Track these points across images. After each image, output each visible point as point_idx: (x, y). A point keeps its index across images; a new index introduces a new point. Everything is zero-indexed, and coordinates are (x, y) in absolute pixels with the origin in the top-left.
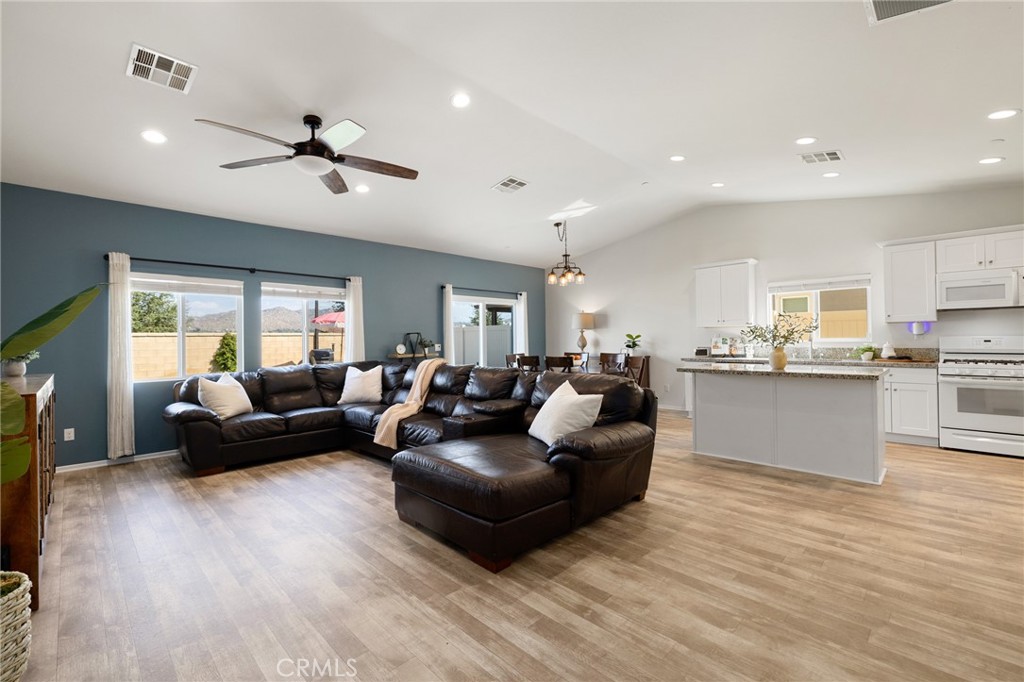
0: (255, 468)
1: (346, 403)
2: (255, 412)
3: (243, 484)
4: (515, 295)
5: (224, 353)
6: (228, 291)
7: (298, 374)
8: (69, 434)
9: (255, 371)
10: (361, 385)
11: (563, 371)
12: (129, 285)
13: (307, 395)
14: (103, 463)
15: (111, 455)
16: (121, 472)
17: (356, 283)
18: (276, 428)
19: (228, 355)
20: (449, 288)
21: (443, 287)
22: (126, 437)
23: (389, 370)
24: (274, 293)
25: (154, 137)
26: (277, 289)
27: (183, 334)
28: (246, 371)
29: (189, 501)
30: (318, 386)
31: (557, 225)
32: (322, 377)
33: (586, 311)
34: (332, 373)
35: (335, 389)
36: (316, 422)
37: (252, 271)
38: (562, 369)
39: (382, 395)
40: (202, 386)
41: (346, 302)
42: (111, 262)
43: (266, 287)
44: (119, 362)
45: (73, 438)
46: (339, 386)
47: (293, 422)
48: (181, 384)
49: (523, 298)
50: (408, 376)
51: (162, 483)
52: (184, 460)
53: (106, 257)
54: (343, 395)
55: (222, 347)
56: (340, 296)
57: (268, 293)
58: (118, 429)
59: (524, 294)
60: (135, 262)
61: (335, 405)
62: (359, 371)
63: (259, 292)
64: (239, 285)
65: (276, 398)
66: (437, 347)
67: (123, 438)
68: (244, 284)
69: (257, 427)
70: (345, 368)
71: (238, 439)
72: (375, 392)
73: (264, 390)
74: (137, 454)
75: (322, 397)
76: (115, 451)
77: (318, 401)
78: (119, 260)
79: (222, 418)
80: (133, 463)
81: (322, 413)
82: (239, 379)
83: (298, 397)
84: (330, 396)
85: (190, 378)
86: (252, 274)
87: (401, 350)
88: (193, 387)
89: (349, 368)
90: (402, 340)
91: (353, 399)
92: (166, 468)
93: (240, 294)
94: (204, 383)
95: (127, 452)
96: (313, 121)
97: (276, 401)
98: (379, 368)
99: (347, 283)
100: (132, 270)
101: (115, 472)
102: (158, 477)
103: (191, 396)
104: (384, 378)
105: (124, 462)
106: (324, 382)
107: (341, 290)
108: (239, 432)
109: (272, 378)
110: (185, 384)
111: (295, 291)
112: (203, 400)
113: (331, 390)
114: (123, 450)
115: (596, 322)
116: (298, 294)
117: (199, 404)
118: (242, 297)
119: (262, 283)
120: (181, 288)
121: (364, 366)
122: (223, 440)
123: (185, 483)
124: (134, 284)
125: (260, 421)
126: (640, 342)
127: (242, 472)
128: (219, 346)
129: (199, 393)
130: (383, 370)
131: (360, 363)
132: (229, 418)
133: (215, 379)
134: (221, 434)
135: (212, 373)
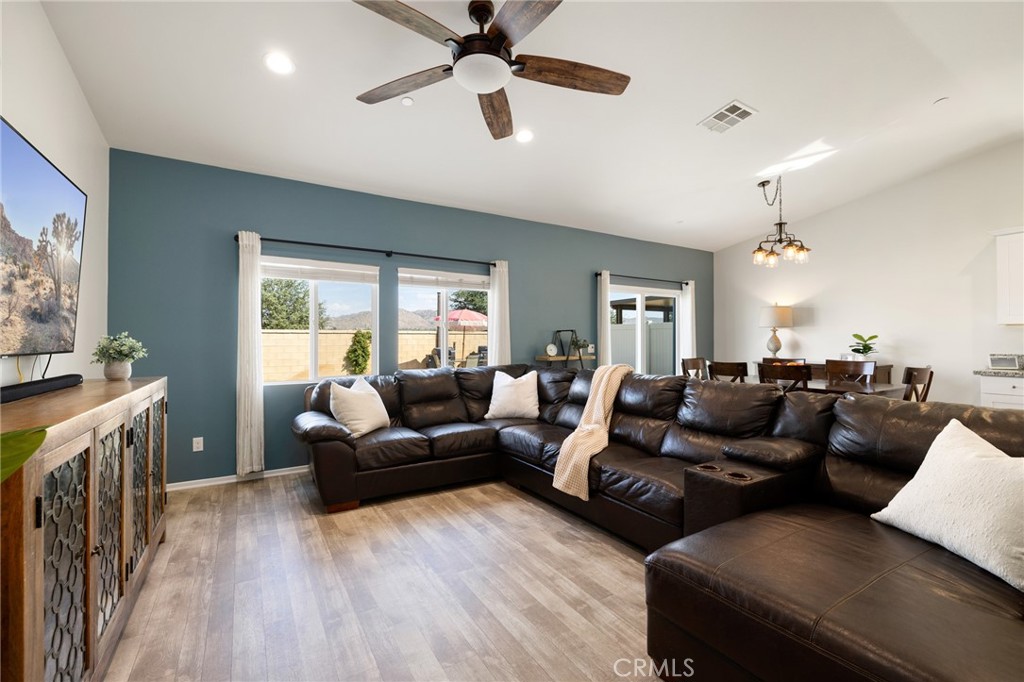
0: (394, 504)
1: (497, 419)
2: (393, 428)
4: (679, 285)
5: (356, 350)
6: (363, 278)
7: (439, 379)
8: (198, 444)
9: (392, 375)
10: (514, 395)
11: (733, 381)
12: (259, 271)
13: (450, 405)
14: (232, 479)
15: (239, 470)
16: (248, 492)
17: (502, 269)
18: (420, 452)
19: (360, 352)
20: (606, 275)
21: (598, 275)
22: (255, 450)
23: (547, 378)
24: (412, 281)
26: (415, 276)
27: (316, 331)
28: (381, 374)
30: (461, 394)
31: (763, 184)
32: (467, 383)
33: (779, 305)
34: (477, 378)
35: (480, 399)
36: (465, 444)
37: (389, 254)
38: (732, 377)
39: (540, 409)
40: (335, 394)
41: (489, 292)
42: (240, 242)
43: (403, 273)
44: (249, 363)
45: (202, 449)
46: (486, 396)
47: (439, 445)
48: (313, 388)
49: (690, 289)
50: (577, 387)
51: (287, 520)
52: (314, 482)
53: (236, 238)
54: (491, 407)
55: (354, 344)
56: (483, 284)
57: (406, 281)
58: (247, 440)
59: (692, 283)
60: (264, 242)
61: (484, 421)
62: (510, 378)
63: (395, 280)
64: (374, 271)
65: (414, 409)
66: (591, 349)
67: (251, 451)
68: (380, 270)
69: (397, 449)
70: (492, 372)
71: (374, 464)
72: (530, 405)
73: (402, 399)
74: (266, 469)
75: (467, 409)
76: (244, 466)
77: (463, 415)
78: (249, 240)
79: (355, 435)
80: (262, 479)
81: (472, 432)
82: (374, 384)
83: (440, 409)
84: (474, 407)
85: (321, 382)
86: (389, 258)
87: (552, 350)
88: (325, 390)
89: (497, 372)
90: (551, 340)
91: (504, 413)
92: (294, 493)
93: (374, 282)
94: (336, 390)
95: (256, 468)
97: (415, 412)
98: (532, 375)
99: (491, 267)
100: (262, 254)
101: (242, 492)
103: (322, 406)
104: (540, 388)
105: (253, 480)
106: (468, 390)
107: (484, 278)
108: (375, 454)
109: (410, 383)
110: (316, 389)
111: (434, 278)
112: (335, 411)
113: (477, 400)
114: (252, 465)
115: (797, 317)
116: (437, 283)
117: (329, 415)
118: (378, 285)
119: (400, 269)
120: (314, 275)
121: (516, 371)
122: (358, 468)
124: (265, 270)
125: (399, 442)
126: (875, 344)
128: (351, 343)
129: (331, 402)
130: (538, 377)
131: (508, 367)
132: (364, 436)
133: (348, 384)
134: (355, 458)
135: (345, 376)
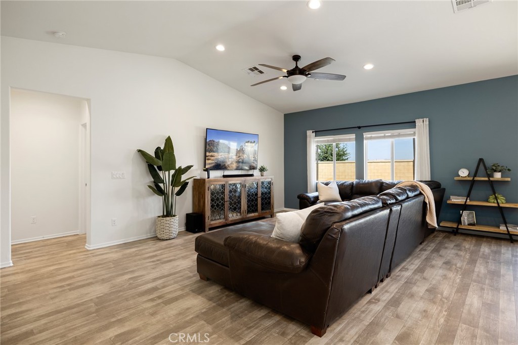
6: (350, 140)
24: (371, 138)
26: (373, 135)
37: (359, 128)
41: (416, 138)
43: (366, 135)
53: (306, 133)
63: (362, 139)
64: (353, 136)
68: (355, 135)
86: (359, 129)
87: (464, 173)
93: (354, 141)
96: (296, 58)
111: (383, 135)
116: (385, 137)
119: (364, 134)
124: (316, 142)
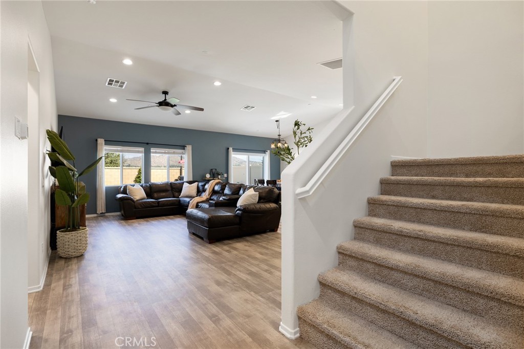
1: (182, 197)
2: (147, 199)
3: (141, 223)
4: (264, 152)
5: (138, 177)
6: (138, 152)
9: (148, 183)
10: (188, 189)
12: (104, 150)
13: (167, 193)
14: (95, 215)
16: (102, 218)
17: (189, 148)
18: (154, 205)
20: (231, 149)
21: (228, 149)
23: (200, 184)
24: (156, 153)
25: (113, 100)
26: (157, 151)
27: (122, 168)
28: (144, 183)
29: (124, 226)
30: (172, 190)
31: (277, 121)
32: (174, 186)
34: (178, 185)
35: (179, 191)
39: (196, 193)
40: (129, 188)
41: (185, 156)
42: (98, 142)
43: (152, 150)
44: (101, 179)
47: (161, 203)
48: (121, 187)
49: (268, 153)
50: (206, 186)
52: (122, 215)
53: (97, 140)
54: (181, 193)
55: (139, 174)
56: (182, 153)
57: (154, 153)
58: (100, 203)
60: (106, 142)
61: (178, 197)
62: (188, 184)
63: (150, 152)
64: (142, 149)
65: (155, 194)
66: (225, 175)
67: (102, 207)
68: (144, 149)
69: (147, 204)
70: (183, 183)
71: (140, 207)
72: (194, 192)
73: (152, 190)
74: (106, 213)
75: (173, 194)
76: (99, 211)
77: (172, 196)
78: (101, 141)
79: (135, 200)
80: (105, 215)
82: (142, 186)
83: (164, 194)
84: (176, 194)
85: (124, 185)
86: (147, 145)
87: (208, 176)
88: (125, 188)
89: (185, 183)
90: (209, 172)
91: (185, 195)
92: (116, 217)
95: (103, 212)
96: (165, 93)
97: (156, 195)
98: (197, 183)
99: (185, 148)
100: (105, 145)
101: (99, 218)
102: (114, 220)
103: (125, 192)
104: (198, 187)
105: (102, 215)
106: (175, 188)
107: (183, 151)
108: (141, 205)
109: (154, 186)
110: (123, 187)
112: (129, 193)
113: (177, 192)
116: (165, 153)
117: (127, 194)
119: (151, 148)
120: (122, 151)
121: (190, 183)
122: (135, 208)
123: (123, 221)
124: (106, 150)
125: (148, 202)
127: (142, 220)
128: (137, 174)
129: (128, 191)
131: (189, 181)
132: (137, 200)
133: (134, 186)
134: (135, 205)
135: (133, 183)
